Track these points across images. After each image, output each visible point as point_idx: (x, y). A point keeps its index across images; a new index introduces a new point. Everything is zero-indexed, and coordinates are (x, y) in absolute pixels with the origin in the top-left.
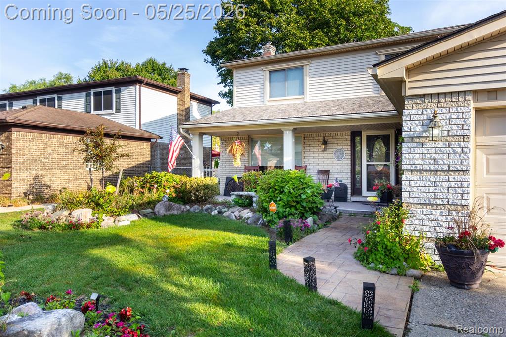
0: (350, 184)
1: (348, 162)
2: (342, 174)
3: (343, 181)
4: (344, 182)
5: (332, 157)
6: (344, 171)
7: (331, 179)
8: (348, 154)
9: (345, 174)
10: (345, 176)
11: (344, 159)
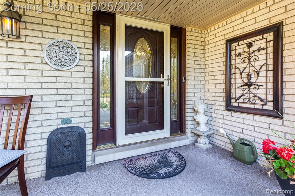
0: (91, 125)
1: (85, 75)
2: (71, 103)
3: (74, 121)
4: (76, 122)
5: (39, 60)
6: (74, 97)
7: (38, 118)
8: (87, 57)
9: (77, 103)
10: (78, 108)
11: (76, 69)
